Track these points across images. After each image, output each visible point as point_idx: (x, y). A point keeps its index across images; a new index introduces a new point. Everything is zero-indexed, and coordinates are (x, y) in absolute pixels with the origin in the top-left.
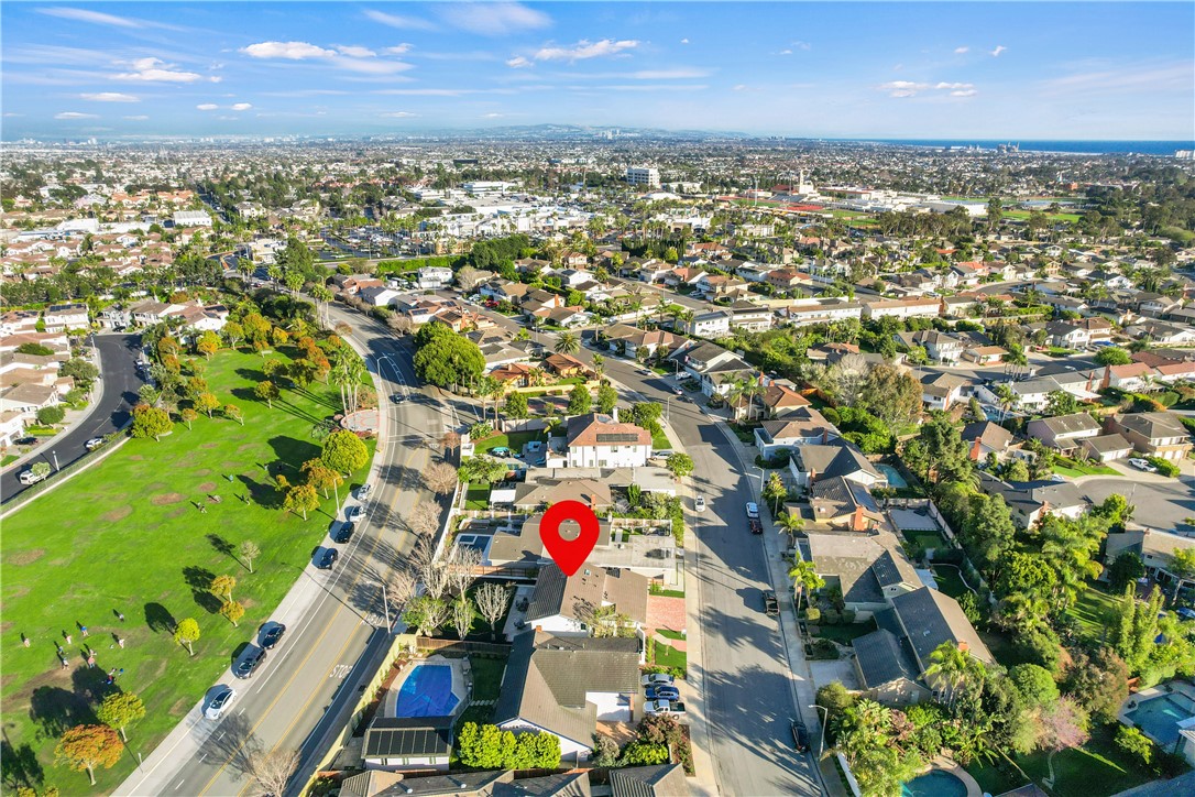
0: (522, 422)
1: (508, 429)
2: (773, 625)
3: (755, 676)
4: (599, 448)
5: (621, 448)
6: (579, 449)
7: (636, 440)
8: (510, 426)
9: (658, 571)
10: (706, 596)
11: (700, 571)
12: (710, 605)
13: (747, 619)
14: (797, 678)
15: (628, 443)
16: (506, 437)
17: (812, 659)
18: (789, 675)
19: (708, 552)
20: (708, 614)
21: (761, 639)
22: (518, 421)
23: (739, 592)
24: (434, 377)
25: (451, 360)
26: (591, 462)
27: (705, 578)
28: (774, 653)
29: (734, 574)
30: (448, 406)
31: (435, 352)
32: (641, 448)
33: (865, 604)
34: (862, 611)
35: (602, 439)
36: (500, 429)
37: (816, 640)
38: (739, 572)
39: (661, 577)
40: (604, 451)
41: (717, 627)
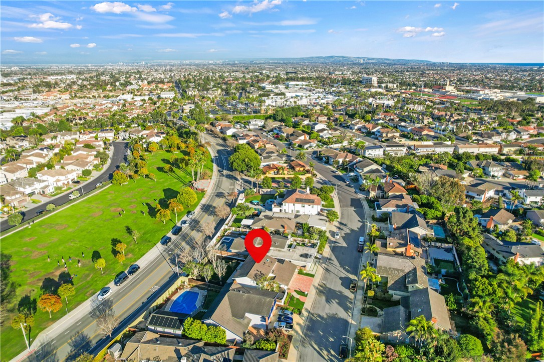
0: (269, 190)
1: (262, 193)
2: (351, 296)
3: (334, 318)
4: (296, 205)
5: (306, 206)
6: (287, 204)
7: (314, 202)
8: (263, 192)
9: (303, 264)
10: (325, 278)
11: (326, 266)
12: (324, 282)
13: (340, 292)
14: (353, 322)
15: (310, 204)
16: (261, 196)
17: (364, 315)
18: (350, 321)
19: (333, 258)
20: (321, 286)
21: (343, 302)
22: (267, 190)
23: (341, 278)
24: (236, 168)
25: (244, 160)
26: (292, 211)
27: (327, 270)
28: (346, 309)
29: (342, 269)
30: (241, 181)
31: (238, 157)
32: (315, 206)
33: (397, 292)
34: (396, 295)
35: (298, 200)
36: (259, 192)
37: (368, 306)
38: (344, 269)
39: (305, 266)
40: (298, 206)
41: (324, 293)
